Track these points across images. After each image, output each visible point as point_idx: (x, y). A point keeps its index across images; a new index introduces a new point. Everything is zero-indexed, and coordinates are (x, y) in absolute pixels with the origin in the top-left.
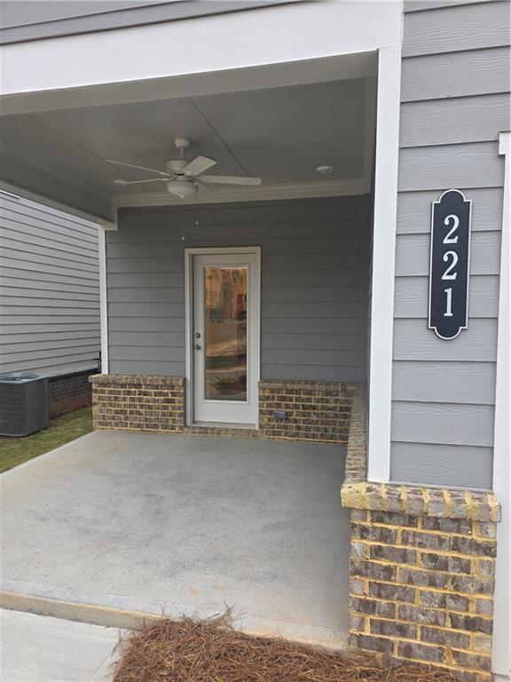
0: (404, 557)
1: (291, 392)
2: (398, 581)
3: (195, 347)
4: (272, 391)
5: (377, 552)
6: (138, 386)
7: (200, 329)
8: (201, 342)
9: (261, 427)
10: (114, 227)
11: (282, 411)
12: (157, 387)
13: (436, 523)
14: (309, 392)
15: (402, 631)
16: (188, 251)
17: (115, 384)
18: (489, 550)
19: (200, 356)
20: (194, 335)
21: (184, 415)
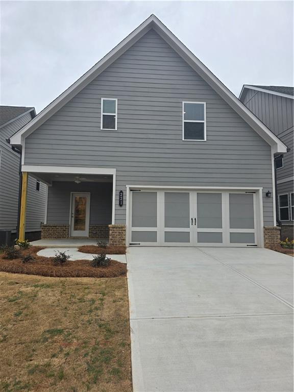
0: (116, 233)
1: (97, 227)
2: (115, 236)
3: (72, 217)
4: (93, 227)
5: (113, 232)
6: (56, 227)
7: (73, 212)
8: (73, 215)
9: (89, 236)
10: (51, 185)
11: (95, 232)
12: (61, 227)
13: (119, 228)
14: (101, 227)
15: (115, 242)
16: (71, 192)
17: (49, 226)
18: (125, 231)
19: (73, 219)
20: (72, 214)
21: (68, 234)
